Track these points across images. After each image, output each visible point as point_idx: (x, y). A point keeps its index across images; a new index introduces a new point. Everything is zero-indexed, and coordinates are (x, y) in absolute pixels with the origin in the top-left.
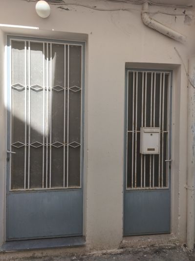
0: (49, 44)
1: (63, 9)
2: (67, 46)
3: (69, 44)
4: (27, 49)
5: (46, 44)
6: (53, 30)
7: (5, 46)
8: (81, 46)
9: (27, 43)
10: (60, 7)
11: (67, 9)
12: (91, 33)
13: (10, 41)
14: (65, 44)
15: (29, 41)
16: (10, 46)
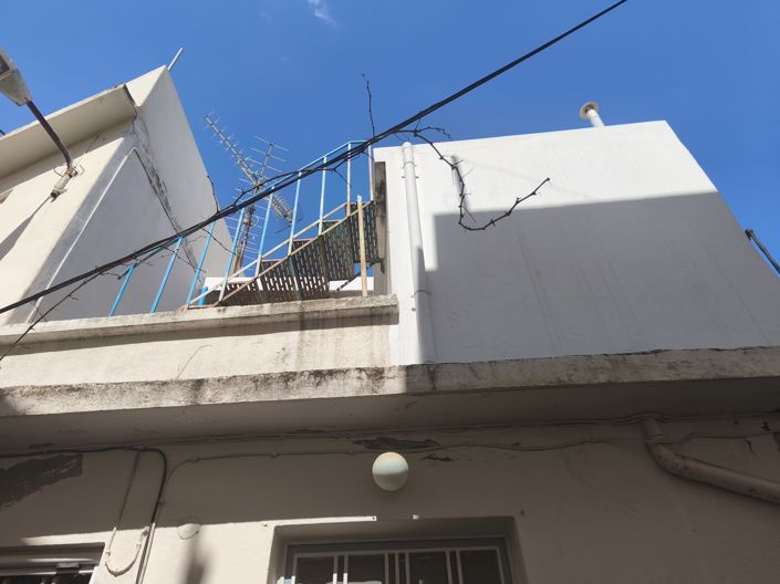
0: (402, 556)
1: (436, 459)
2: (453, 555)
3: (458, 550)
4: (340, 579)
5: (392, 557)
6: (415, 517)
7: (278, 578)
8: (494, 552)
9: (341, 559)
10: (429, 457)
11: (447, 459)
12: (522, 513)
13: (295, 562)
14: (447, 551)
15: (346, 554)
16: (293, 578)
